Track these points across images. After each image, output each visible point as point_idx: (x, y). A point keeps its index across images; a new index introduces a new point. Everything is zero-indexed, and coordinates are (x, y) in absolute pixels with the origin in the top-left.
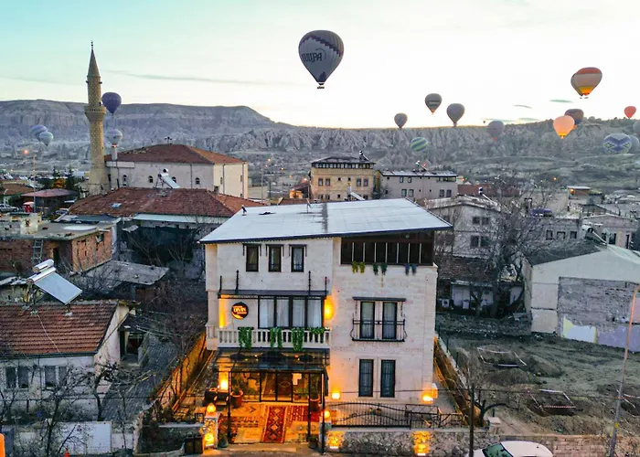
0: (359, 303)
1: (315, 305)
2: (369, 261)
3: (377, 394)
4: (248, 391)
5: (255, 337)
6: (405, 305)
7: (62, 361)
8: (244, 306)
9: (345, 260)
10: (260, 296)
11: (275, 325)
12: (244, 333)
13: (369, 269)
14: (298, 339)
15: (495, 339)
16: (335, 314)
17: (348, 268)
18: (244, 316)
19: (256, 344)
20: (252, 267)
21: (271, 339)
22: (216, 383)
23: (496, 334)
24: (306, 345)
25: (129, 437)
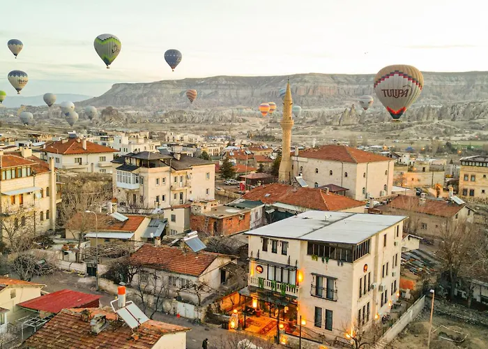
0: (315, 277)
1: (293, 274)
2: (321, 255)
3: (323, 327)
4: (265, 310)
5: (265, 283)
6: (337, 281)
7: (185, 277)
8: (261, 267)
9: (309, 253)
10: (268, 264)
11: (275, 280)
12: (261, 281)
13: (320, 259)
14: (283, 288)
15: (473, 325)
16: (304, 280)
17: (310, 257)
18: (261, 272)
19: (266, 287)
20: (265, 249)
21: (272, 286)
22: (251, 303)
23: (476, 322)
24: (287, 293)
25: (200, 313)
